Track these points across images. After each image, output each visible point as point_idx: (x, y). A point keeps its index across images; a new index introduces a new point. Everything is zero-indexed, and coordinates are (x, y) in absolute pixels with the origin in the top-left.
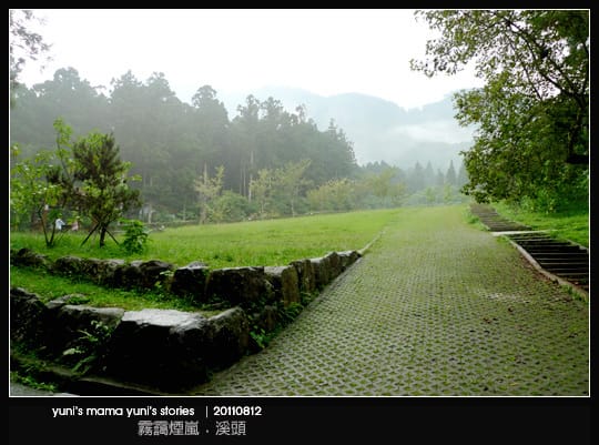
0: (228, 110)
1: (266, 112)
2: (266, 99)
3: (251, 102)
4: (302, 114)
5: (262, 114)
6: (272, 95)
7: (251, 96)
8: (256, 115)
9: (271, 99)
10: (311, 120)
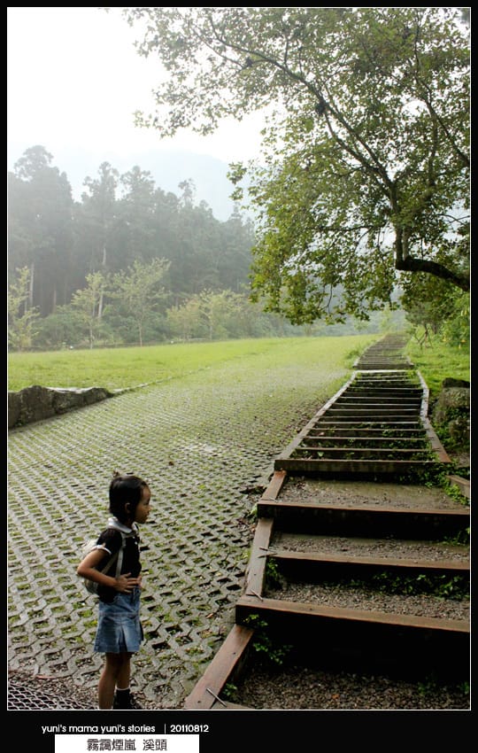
0: (72, 184)
1: (128, 190)
2: (129, 169)
3: (106, 173)
4: (188, 194)
5: (121, 192)
6: (139, 165)
7: (106, 164)
8: (112, 192)
9: (136, 169)
10: (203, 203)
